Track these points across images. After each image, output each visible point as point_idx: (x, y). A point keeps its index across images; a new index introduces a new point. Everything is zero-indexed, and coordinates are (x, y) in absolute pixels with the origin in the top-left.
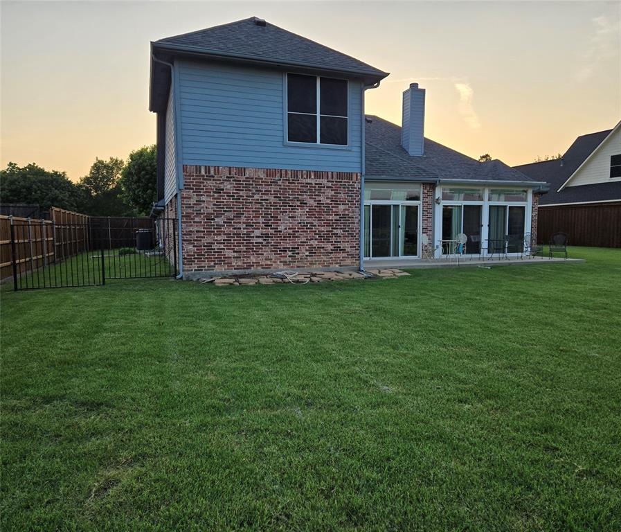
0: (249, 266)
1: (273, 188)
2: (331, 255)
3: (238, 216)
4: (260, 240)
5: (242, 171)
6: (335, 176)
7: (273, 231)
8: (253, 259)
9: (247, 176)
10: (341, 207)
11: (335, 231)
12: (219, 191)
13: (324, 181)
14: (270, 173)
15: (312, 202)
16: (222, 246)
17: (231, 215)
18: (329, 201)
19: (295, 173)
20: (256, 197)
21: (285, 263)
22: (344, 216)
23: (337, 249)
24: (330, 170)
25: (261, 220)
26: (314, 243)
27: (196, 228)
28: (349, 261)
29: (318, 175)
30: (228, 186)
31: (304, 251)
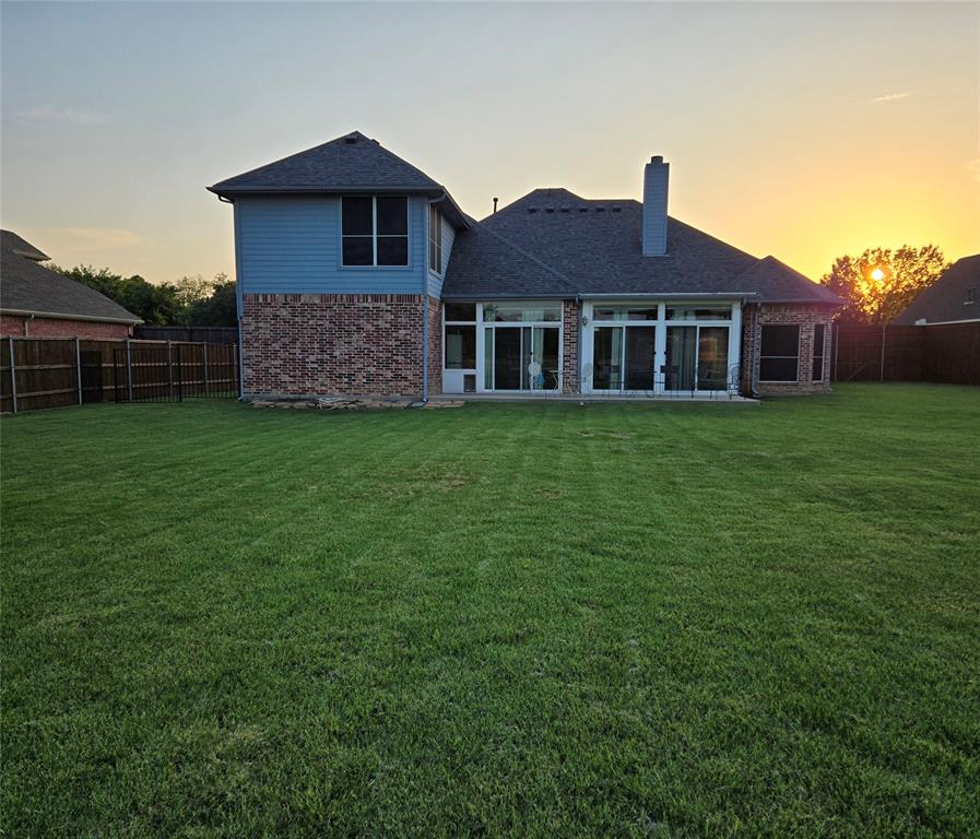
0: (304, 391)
1: (328, 313)
2: (391, 383)
3: (294, 341)
4: (316, 366)
5: (297, 297)
6: (395, 299)
7: (328, 357)
8: (308, 384)
9: (302, 302)
10: (402, 332)
11: (395, 358)
12: (276, 317)
13: (383, 305)
14: (324, 298)
15: (369, 327)
16: (278, 371)
17: (287, 341)
18: (388, 326)
19: (351, 298)
20: (311, 322)
21: (340, 389)
22: (405, 342)
23: (397, 377)
24: (389, 293)
25: (317, 346)
26: (372, 370)
27: (254, 354)
28: (411, 391)
29: (376, 298)
30: (284, 313)
31: (361, 379)
